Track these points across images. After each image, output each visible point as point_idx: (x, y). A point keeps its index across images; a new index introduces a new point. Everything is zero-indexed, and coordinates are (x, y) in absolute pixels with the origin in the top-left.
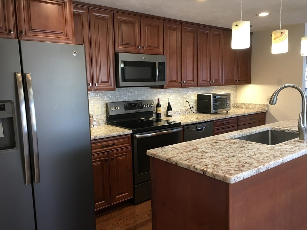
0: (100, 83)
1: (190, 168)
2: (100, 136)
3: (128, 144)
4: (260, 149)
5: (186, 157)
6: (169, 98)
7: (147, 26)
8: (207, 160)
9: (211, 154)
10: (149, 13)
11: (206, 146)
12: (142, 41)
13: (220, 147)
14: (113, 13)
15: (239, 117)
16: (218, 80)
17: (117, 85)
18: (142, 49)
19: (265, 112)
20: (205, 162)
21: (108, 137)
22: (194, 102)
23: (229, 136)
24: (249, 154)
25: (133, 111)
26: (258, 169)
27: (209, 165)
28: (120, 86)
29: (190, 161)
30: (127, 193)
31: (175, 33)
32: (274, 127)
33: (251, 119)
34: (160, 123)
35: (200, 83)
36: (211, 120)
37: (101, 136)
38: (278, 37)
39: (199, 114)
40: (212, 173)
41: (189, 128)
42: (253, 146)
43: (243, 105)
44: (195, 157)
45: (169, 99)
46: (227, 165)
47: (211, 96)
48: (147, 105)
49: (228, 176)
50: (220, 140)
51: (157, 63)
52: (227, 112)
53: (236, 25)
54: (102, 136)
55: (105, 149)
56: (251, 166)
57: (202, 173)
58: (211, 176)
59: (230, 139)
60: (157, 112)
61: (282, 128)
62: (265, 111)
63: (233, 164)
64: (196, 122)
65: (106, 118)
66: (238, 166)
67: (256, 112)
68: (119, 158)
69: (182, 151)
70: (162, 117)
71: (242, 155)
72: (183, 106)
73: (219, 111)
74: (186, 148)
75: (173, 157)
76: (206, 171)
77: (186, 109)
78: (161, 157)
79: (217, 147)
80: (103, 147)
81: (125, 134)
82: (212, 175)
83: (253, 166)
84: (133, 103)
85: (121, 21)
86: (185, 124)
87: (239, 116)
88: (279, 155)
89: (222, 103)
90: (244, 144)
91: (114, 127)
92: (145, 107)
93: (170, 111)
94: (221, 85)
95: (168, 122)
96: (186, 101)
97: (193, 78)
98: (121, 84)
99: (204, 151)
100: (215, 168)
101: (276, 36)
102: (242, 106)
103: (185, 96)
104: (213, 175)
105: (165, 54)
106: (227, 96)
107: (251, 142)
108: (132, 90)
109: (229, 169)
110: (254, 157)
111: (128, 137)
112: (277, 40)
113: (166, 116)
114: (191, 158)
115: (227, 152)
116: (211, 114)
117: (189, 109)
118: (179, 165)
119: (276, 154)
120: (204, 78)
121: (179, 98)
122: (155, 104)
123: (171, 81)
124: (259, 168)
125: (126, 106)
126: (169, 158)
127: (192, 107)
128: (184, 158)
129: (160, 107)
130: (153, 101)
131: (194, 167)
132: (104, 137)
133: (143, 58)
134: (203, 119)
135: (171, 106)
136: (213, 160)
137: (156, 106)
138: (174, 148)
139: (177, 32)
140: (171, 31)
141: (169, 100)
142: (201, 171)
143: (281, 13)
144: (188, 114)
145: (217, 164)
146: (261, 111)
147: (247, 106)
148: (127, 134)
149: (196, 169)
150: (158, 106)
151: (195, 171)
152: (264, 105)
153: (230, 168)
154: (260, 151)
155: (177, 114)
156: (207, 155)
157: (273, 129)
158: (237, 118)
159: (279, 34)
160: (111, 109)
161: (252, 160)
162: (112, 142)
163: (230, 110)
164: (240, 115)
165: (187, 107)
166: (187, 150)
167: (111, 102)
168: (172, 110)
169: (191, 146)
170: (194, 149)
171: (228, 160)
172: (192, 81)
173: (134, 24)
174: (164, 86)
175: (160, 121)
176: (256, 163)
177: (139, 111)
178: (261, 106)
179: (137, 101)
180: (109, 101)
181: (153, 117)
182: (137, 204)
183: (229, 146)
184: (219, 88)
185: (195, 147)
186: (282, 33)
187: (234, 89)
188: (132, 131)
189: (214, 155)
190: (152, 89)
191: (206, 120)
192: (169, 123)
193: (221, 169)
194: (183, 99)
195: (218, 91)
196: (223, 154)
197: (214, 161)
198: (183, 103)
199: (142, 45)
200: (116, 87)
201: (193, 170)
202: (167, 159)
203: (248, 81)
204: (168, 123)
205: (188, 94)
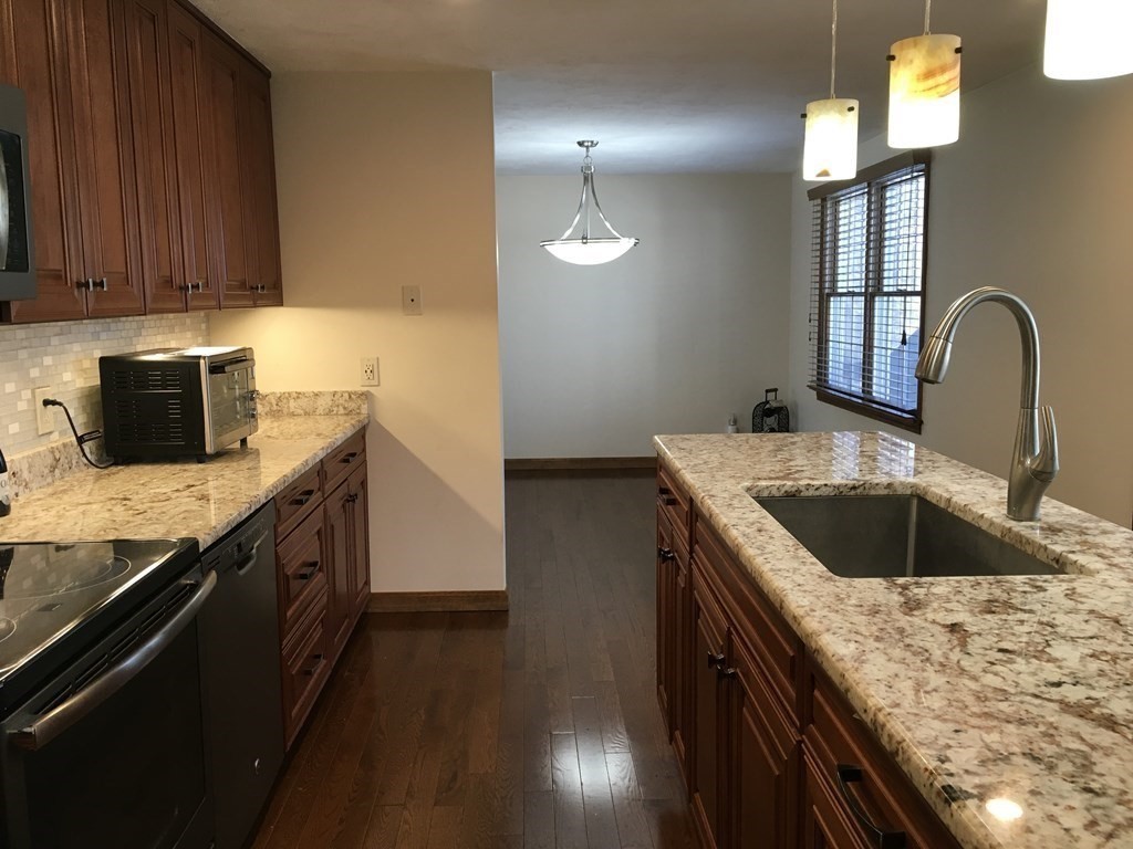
15: (324, 461)
16: (207, 282)
19: (366, 425)
33: (347, 460)
47: (197, 364)
52: (244, 441)
62: (367, 421)
64: (239, 520)
67: (354, 427)
72: (34, 435)
77: (51, 451)
86: (209, 541)
96: (46, 403)
112: (941, 80)
117: (72, 446)
121: (10, 387)
127: (93, 436)
144: (62, 478)
152: (355, 393)
155: (14, 488)
158: (320, 463)
159: (948, 56)
165: (51, 438)
178: (342, 401)
187: (203, 327)
198: (32, 416)
205: (48, 361)
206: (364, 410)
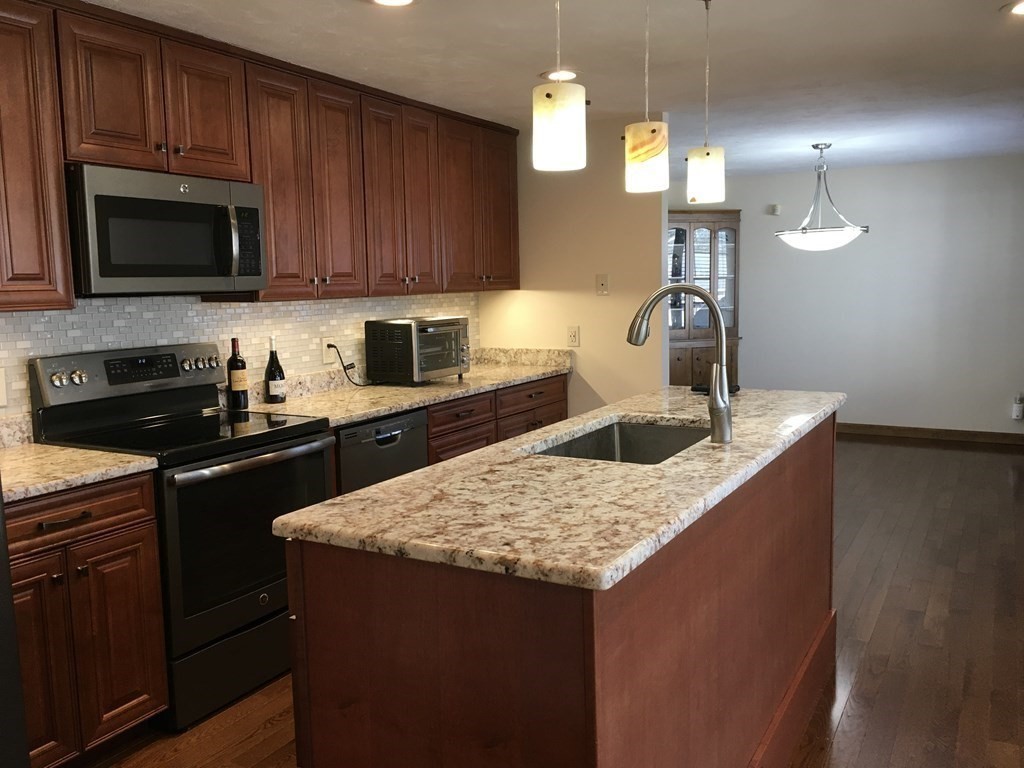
0: (8, 280)
1: (455, 561)
2: (27, 490)
3: (142, 510)
4: (629, 478)
5: (427, 525)
6: (273, 337)
7: (186, 73)
8: (501, 528)
9: (498, 508)
10: (192, 29)
11: (471, 486)
12: (171, 126)
13: (512, 483)
14: (55, 12)
15: (498, 393)
16: (430, 275)
17: (81, 288)
18: (172, 156)
19: (566, 374)
20: (498, 535)
21: (59, 488)
22: (353, 348)
23: (519, 449)
24: (609, 496)
25: (144, 386)
26: (658, 536)
27: (514, 541)
28: (93, 292)
29: (448, 538)
30: (145, 697)
31: (285, 109)
32: (627, 412)
33: (531, 396)
34: (243, 424)
35: (376, 285)
36: (422, 405)
37: (31, 488)
38: (642, 145)
39: (372, 387)
40: (537, 564)
41: (354, 435)
42: (606, 472)
43: (502, 354)
44: (455, 522)
45: (271, 340)
46: (570, 536)
47: (410, 326)
48: (196, 362)
49: (591, 567)
50: (500, 464)
51: (231, 208)
52: (460, 376)
53: (548, 96)
54: (38, 490)
55: (48, 536)
56: (636, 529)
57: (500, 569)
58: (536, 577)
59: (528, 457)
60: (230, 385)
61: (649, 415)
62: (566, 371)
63: (580, 530)
64: (376, 415)
65: (28, 418)
66: (602, 535)
67: (544, 374)
68: (107, 569)
69: (400, 508)
70: (249, 404)
71: (591, 501)
72: (320, 363)
73: (433, 375)
74: (408, 498)
75: (384, 531)
76: (516, 561)
77: (329, 373)
78: (338, 535)
79: (503, 483)
80: (40, 529)
81: (128, 473)
82: (537, 573)
83: (643, 529)
84: (142, 358)
85: (87, 44)
86: (343, 422)
87: (498, 389)
88: (688, 490)
89: (444, 349)
90: (577, 468)
91: (71, 450)
92: (187, 368)
93: (279, 382)
94: (437, 292)
95: (274, 418)
96: (329, 346)
97: (353, 268)
98: (97, 283)
99: (473, 500)
100: (539, 550)
101: (638, 141)
102: (498, 358)
103: (323, 329)
104: (543, 573)
105: (255, 182)
106: (459, 327)
107: (593, 461)
108: (132, 306)
109: (581, 547)
110: (628, 502)
111: (141, 485)
112: (641, 151)
113: (262, 400)
114: (444, 528)
115: (544, 496)
116: (414, 385)
117: (339, 371)
118: (413, 555)
119: (678, 488)
120: (388, 270)
121: (305, 336)
122: (221, 357)
123: (280, 276)
124: (660, 532)
125: (115, 369)
126: (370, 537)
127: (352, 366)
128: (423, 530)
129: (244, 367)
130: (214, 347)
131: (470, 554)
132: (45, 492)
133: (183, 190)
134: (396, 403)
135: (281, 363)
136: (516, 525)
137: (225, 365)
138: (369, 501)
139: (292, 108)
140: (271, 101)
141: (273, 342)
142: (496, 564)
143: (646, 71)
144: (336, 389)
145: (535, 535)
146: (557, 371)
147: (514, 357)
148: (135, 471)
149: (477, 561)
150: (236, 363)
151: (473, 567)
152: (562, 351)
153: (583, 544)
154: (636, 485)
155: (300, 391)
156: (488, 512)
157: (626, 420)
158: (492, 394)
159: (646, 136)
160: (52, 382)
161: (626, 512)
162: (77, 509)
163: (467, 370)
164: (501, 387)
165: (333, 366)
166: (415, 502)
167: (50, 353)
168: (284, 378)
169: (419, 488)
170: (435, 498)
171: (563, 521)
172: (349, 275)
173: (138, 60)
174: (257, 292)
175: (246, 417)
176: (643, 519)
177: (167, 384)
178: (553, 357)
179: (157, 348)
180: (41, 353)
181: (218, 405)
182: (184, 730)
183: (540, 478)
184: (427, 301)
185: (436, 492)
186: (654, 131)
187: (472, 303)
188: (155, 459)
189: (509, 509)
190: (208, 304)
191: (406, 405)
192: (278, 423)
193: (557, 550)
194: (318, 340)
195: (428, 310)
196: (536, 502)
197: (523, 528)
198: (318, 353)
199: (172, 143)
200: (77, 297)
201: (466, 566)
202: (362, 542)
203: (510, 280)
204: (271, 424)
205: (334, 322)
206: (568, 365)
